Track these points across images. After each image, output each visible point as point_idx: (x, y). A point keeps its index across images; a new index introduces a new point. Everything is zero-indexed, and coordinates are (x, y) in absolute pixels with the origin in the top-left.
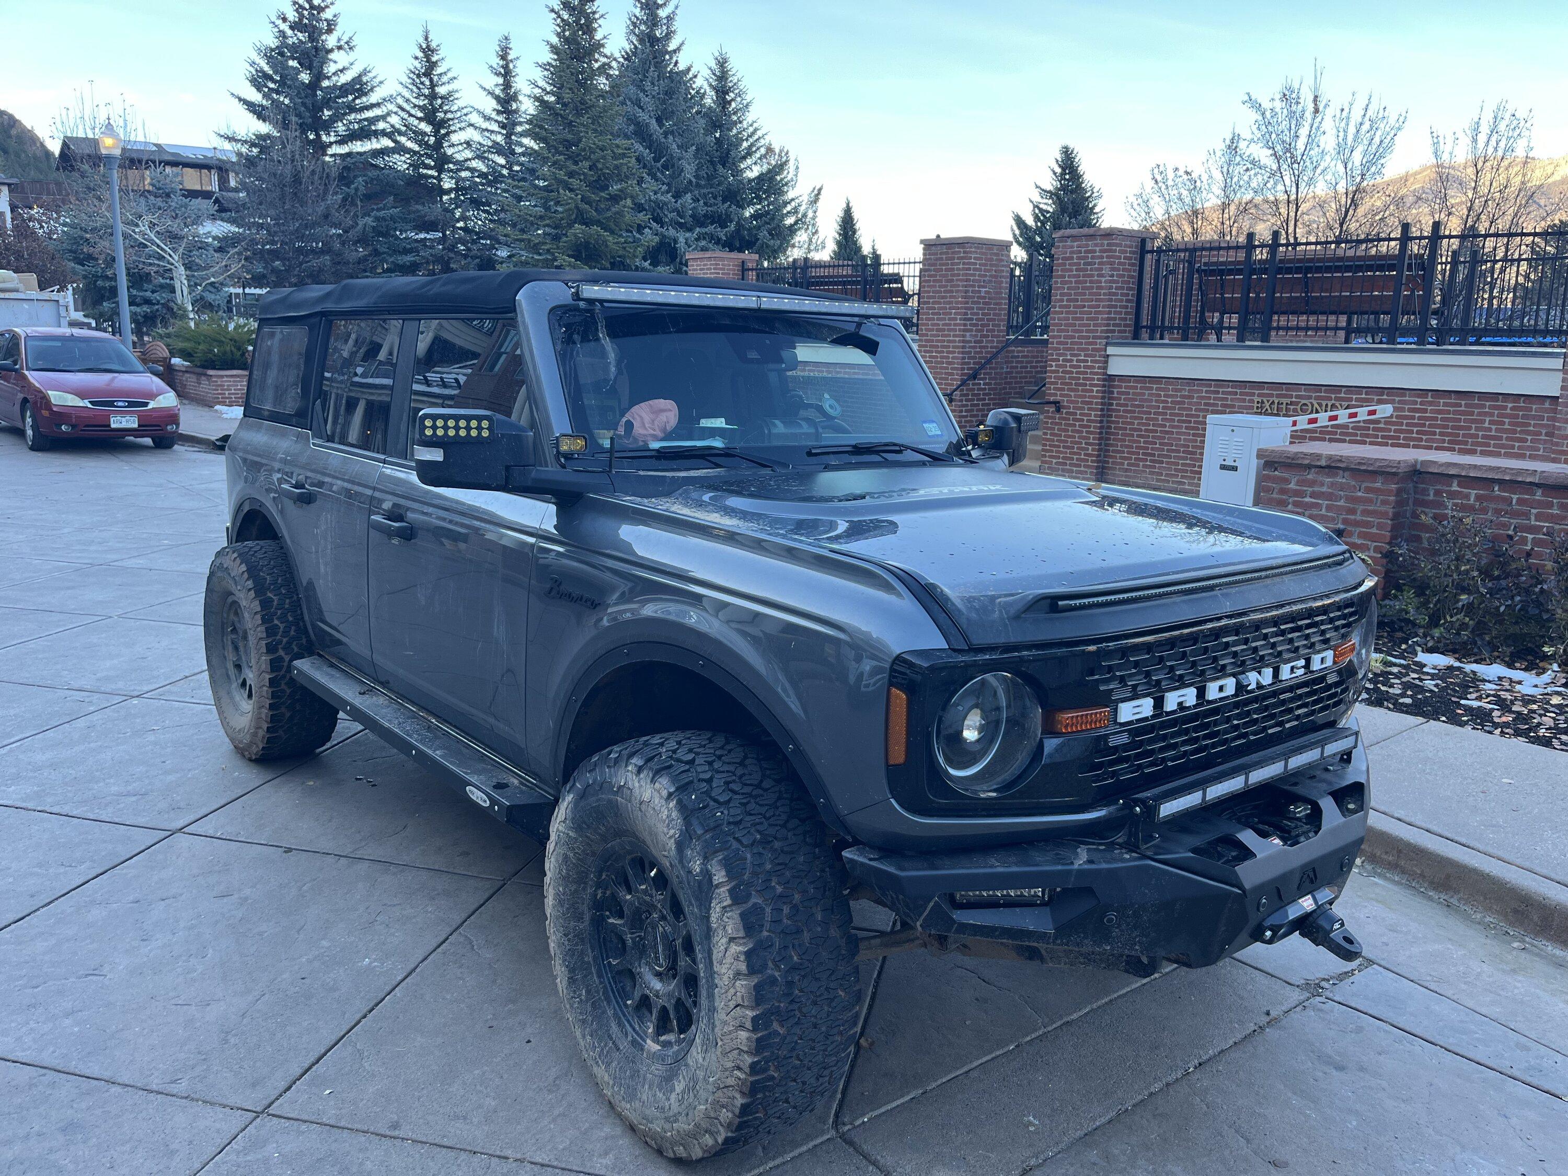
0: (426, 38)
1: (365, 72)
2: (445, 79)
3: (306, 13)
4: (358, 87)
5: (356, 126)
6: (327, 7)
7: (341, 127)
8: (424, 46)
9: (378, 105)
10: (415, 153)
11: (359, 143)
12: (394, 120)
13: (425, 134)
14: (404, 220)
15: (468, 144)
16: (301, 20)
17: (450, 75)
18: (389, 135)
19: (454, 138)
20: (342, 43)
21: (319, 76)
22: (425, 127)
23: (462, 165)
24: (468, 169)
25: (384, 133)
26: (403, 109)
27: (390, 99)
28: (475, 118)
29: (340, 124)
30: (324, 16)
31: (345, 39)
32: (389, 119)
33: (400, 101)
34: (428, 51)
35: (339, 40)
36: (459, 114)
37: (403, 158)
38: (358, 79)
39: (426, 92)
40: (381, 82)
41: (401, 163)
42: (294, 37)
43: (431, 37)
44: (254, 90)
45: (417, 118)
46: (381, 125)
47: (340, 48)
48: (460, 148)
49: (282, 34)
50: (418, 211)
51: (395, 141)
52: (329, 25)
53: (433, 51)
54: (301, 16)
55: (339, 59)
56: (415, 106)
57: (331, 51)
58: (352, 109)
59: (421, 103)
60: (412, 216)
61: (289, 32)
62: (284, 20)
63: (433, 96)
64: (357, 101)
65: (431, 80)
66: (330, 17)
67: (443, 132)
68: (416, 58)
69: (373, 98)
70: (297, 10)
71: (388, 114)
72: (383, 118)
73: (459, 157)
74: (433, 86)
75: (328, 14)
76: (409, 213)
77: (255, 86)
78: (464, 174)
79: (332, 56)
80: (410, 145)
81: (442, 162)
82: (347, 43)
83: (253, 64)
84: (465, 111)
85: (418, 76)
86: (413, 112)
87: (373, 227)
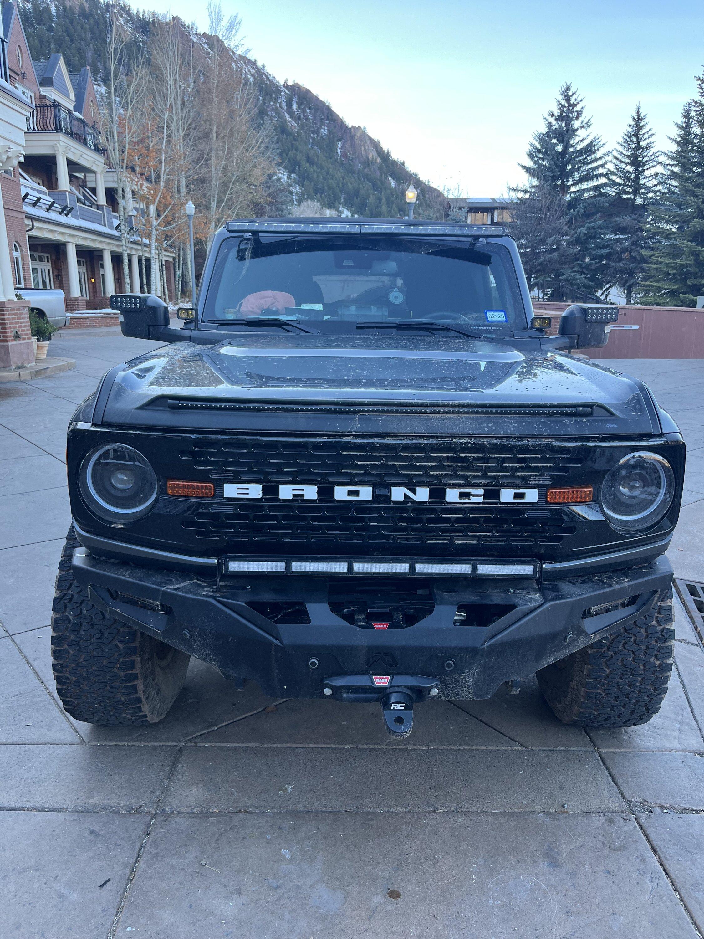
0: (638, 112)
1: (595, 139)
2: (646, 136)
3: (565, 109)
4: (590, 149)
5: (585, 173)
6: (578, 103)
7: (576, 176)
8: (636, 117)
9: (600, 158)
10: (620, 185)
11: (586, 183)
12: (610, 166)
13: (629, 172)
14: (607, 228)
15: (656, 175)
16: (561, 114)
17: (650, 133)
18: (605, 175)
19: (647, 173)
20: (584, 124)
21: (567, 146)
22: (630, 168)
23: (649, 190)
24: (653, 191)
25: (601, 175)
26: (617, 159)
27: (608, 154)
28: (662, 159)
29: (576, 173)
30: (575, 109)
31: (586, 121)
32: (606, 166)
33: (615, 154)
34: (638, 121)
35: (582, 122)
36: (653, 157)
37: (613, 190)
38: (591, 145)
39: (633, 146)
40: (604, 144)
41: (611, 191)
42: (556, 125)
43: (641, 111)
44: (529, 160)
45: (626, 163)
46: (600, 171)
47: (582, 127)
48: (651, 178)
49: (550, 125)
50: (616, 221)
51: (609, 179)
52: (578, 114)
53: (641, 120)
54: (562, 111)
55: (582, 133)
56: (625, 156)
57: (577, 129)
58: (585, 163)
59: (629, 154)
60: (612, 225)
61: (554, 122)
62: (552, 115)
63: (638, 147)
64: (588, 158)
65: (638, 138)
66: (579, 110)
67: (640, 169)
68: (630, 126)
69: (598, 154)
70: (560, 109)
71: (606, 163)
72: (602, 166)
73: (650, 184)
74: (638, 142)
75: (578, 108)
76: (611, 223)
77: (530, 157)
78: (651, 195)
79: (578, 133)
80: (619, 181)
81: (637, 188)
82: (587, 123)
83: (531, 145)
84: (657, 155)
85: (630, 137)
86: (623, 160)
87: (585, 234)
